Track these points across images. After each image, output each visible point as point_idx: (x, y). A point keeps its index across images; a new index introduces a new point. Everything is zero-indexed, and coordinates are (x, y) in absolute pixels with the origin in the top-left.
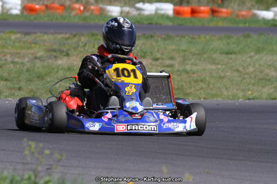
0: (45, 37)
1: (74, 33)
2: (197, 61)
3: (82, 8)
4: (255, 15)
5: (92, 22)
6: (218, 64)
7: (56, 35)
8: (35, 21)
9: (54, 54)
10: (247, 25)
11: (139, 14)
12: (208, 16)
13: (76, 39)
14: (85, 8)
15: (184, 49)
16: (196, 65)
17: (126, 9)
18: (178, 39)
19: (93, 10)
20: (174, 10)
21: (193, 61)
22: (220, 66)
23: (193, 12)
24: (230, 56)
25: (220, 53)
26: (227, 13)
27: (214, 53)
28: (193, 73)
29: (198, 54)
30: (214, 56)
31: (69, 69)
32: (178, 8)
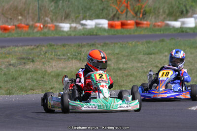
0: (16, 49)
1: (37, 45)
2: (127, 61)
3: (42, 26)
4: (168, 25)
5: (50, 36)
6: (142, 62)
7: (24, 47)
8: (8, 38)
9: (23, 61)
10: (162, 32)
11: (84, 28)
12: (133, 27)
13: (38, 50)
14: (44, 26)
15: (117, 53)
16: (127, 64)
17: (74, 25)
18: (113, 45)
19: (50, 27)
20: (109, 24)
21: (124, 61)
22: (143, 64)
23: (123, 25)
24: (151, 56)
25: (144, 54)
26: (147, 24)
27: (139, 54)
28: (125, 70)
29: (128, 56)
30: (139, 56)
31: (35, 71)
32: (111, 22)
